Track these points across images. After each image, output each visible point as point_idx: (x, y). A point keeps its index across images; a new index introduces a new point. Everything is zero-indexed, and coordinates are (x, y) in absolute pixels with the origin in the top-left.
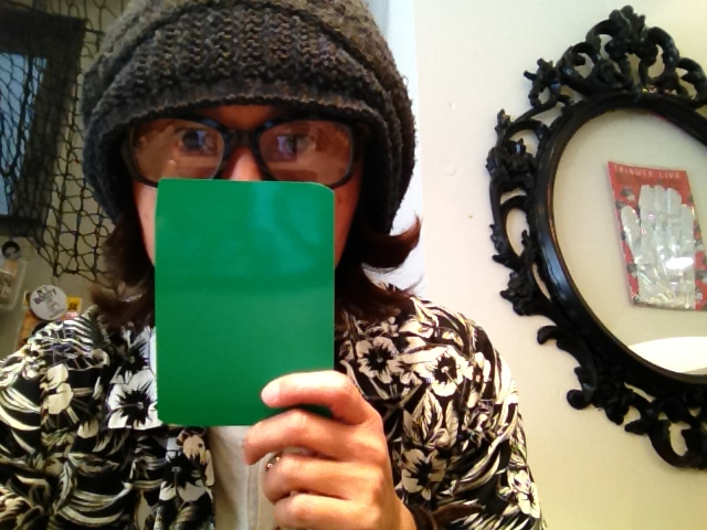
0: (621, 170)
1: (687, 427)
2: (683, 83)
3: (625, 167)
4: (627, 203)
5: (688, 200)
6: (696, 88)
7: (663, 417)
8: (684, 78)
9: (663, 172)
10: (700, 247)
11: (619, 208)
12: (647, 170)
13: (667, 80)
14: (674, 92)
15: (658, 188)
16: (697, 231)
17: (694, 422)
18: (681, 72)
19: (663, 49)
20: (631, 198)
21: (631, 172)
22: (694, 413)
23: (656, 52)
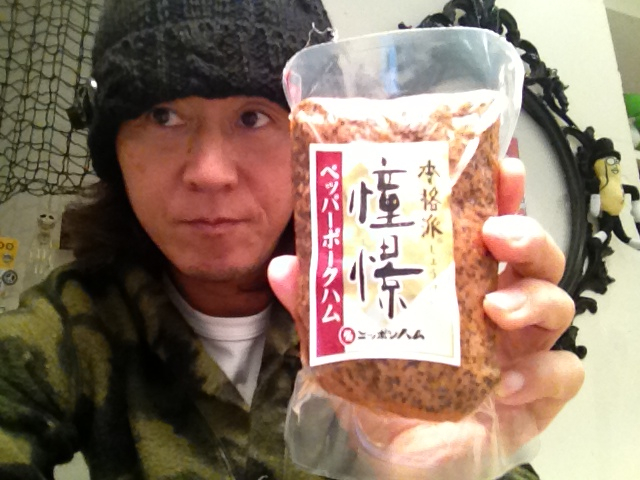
8: (523, 57)
18: (520, 52)
19: (508, 28)
23: (502, 31)
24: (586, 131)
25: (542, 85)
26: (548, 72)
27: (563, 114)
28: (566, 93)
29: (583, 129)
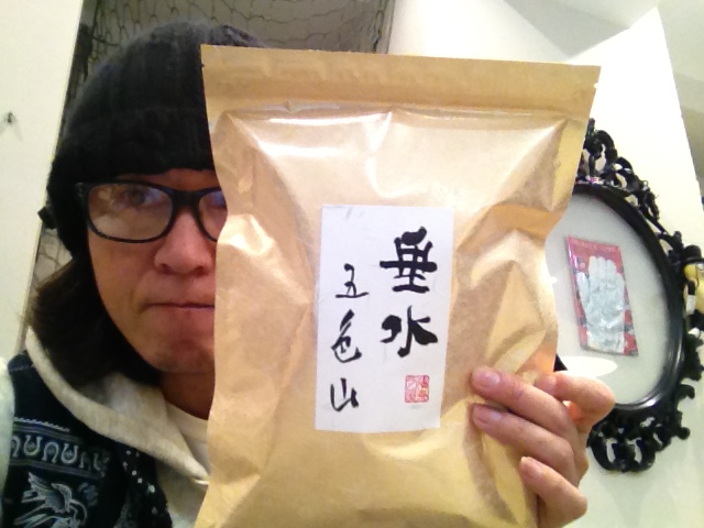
0: (576, 242)
1: (615, 442)
2: (618, 175)
3: (580, 241)
4: (580, 270)
5: (621, 270)
6: (627, 181)
7: (601, 435)
8: (620, 172)
9: (604, 245)
10: (627, 308)
11: (575, 273)
12: (593, 243)
13: (608, 174)
14: (612, 183)
15: (601, 259)
16: (626, 293)
17: (621, 438)
18: (618, 167)
19: (606, 146)
20: (583, 265)
21: (583, 244)
22: (621, 431)
23: (601, 149)
24: (674, 236)
25: (637, 196)
26: (641, 184)
27: (655, 221)
28: (657, 202)
29: (672, 234)
